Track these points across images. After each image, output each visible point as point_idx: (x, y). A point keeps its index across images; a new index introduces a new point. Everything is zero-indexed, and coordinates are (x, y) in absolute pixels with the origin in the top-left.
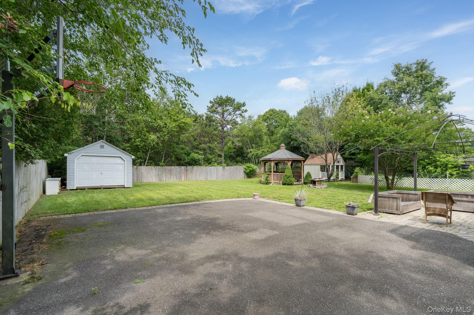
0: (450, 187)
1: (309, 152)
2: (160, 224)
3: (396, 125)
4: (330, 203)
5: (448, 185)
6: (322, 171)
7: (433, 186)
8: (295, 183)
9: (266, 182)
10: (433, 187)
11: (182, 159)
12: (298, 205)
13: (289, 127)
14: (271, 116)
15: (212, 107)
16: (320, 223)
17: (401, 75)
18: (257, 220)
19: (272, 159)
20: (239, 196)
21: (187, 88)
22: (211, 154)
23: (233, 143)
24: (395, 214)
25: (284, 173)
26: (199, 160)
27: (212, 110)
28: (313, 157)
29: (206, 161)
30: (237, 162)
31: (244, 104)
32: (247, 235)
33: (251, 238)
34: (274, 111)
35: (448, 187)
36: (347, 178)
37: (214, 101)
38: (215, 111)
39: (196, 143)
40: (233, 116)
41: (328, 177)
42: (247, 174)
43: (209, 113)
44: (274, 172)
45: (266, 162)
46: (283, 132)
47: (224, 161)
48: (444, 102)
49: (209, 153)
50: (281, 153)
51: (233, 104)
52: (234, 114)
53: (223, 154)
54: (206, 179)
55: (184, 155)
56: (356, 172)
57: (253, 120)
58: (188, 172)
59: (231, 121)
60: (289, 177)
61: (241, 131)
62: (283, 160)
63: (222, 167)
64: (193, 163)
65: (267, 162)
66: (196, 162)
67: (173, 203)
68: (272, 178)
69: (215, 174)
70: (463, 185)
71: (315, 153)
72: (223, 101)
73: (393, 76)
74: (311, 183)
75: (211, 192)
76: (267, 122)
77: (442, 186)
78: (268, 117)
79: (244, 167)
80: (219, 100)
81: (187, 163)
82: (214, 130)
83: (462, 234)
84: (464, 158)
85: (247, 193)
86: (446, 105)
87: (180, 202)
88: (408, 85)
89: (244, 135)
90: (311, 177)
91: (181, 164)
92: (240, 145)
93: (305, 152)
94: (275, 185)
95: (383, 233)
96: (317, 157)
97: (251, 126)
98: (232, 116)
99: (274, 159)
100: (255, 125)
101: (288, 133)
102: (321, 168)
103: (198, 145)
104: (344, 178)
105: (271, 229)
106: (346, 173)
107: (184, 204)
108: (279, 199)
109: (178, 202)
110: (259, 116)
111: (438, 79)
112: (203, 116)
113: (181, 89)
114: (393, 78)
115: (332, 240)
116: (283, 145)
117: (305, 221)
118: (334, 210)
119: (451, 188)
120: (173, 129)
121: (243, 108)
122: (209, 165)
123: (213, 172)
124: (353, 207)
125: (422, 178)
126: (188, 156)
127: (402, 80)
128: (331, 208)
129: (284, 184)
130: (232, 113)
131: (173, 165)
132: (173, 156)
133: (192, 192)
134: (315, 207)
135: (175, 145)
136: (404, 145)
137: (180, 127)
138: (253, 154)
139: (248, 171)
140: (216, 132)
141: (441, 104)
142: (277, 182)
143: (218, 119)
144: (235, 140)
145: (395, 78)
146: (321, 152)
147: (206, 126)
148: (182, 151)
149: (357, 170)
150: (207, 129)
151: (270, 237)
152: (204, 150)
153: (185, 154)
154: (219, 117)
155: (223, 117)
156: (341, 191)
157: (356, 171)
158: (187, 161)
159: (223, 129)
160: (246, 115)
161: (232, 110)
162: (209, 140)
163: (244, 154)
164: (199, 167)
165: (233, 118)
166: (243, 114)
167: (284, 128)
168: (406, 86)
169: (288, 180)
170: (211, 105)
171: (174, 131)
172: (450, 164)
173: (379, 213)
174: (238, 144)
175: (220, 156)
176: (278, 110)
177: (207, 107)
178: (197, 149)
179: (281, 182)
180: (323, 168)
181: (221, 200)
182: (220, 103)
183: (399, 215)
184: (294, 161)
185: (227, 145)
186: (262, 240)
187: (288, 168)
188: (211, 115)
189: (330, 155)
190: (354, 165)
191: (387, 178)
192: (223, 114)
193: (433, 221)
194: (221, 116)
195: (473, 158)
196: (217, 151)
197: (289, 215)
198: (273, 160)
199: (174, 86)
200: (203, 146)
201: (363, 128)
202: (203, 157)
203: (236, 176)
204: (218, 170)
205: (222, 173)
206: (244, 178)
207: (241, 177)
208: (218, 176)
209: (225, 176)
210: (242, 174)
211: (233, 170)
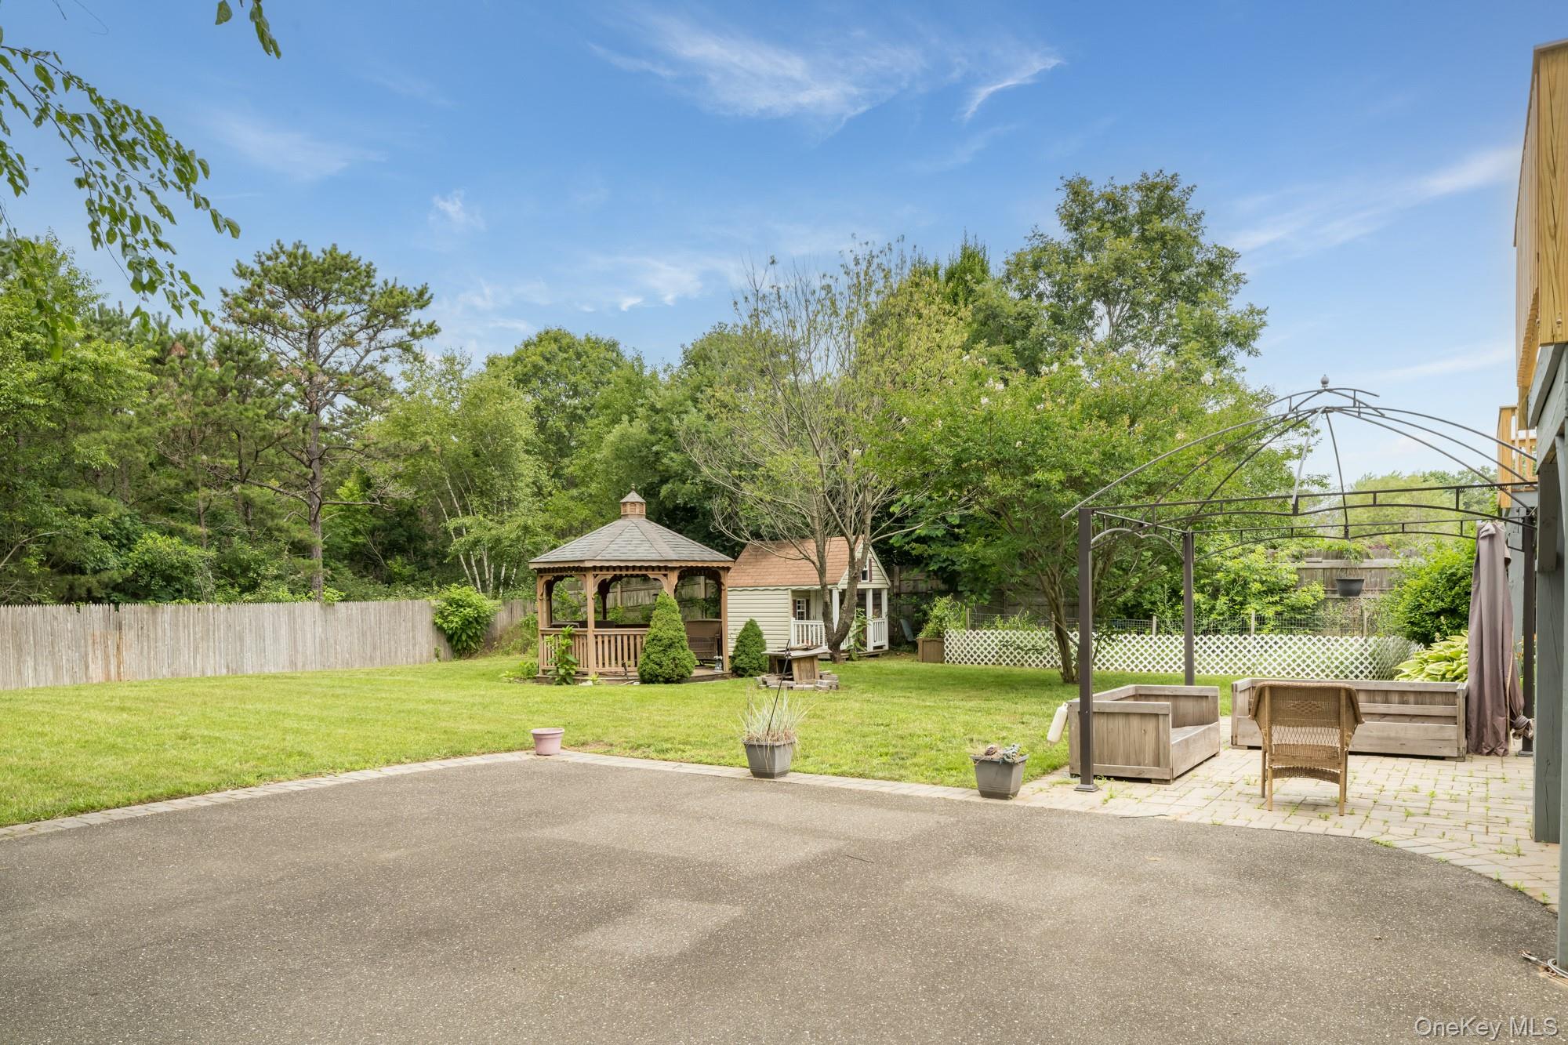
0: (1261, 664)
1: (747, 534)
2: (57, 939)
3: (1102, 423)
4: (887, 754)
5: (1254, 660)
6: (801, 617)
7: (1209, 664)
8: (696, 672)
9: (562, 672)
10: (1208, 668)
11: (89, 566)
12: (762, 771)
13: (648, 417)
14: (548, 360)
15: (251, 296)
16: (899, 846)
17: (1091, 229)
18: (607, 858)
19: (588, 564)
20: (459, 747)
21: (171, 176)
22: (253, 541)
23: (367, 484)
24: (1148, 781)
25: (648, 626)
26: (187, 568)
27: (252, 314)
28: (760, 555)
29: (229, 574)
30: (390, 580)
31: (421, 294)
32: (598, 939)
33: (622, 955)
34: (564, 342)
35: (1254, 664)
36: (901, 642)
37: (257, 268)
38: (266, 319)
39: (162, 481)
40: (368, 351)
41: (828, 640)
42: (450, 638)
43: (232, 327)
44: (598, 625)
45: (554, 575)
46: (623, 437)
47: (323, 572)
48: (1234, 348)
49: (242, 537)
50: (626, 536)
51: (362, 288)
52: (371, 339)
53: (318, 541)
54: (234, 671)
55: (96, 542)
56: (937, 617)
57: (465, 374)
58: (130, 636)
59: (353, 373)
60: (670, 646)
61: (405, 427)
62: (640, 568)
63: (317, 604)
64: (157, 583)
65: (561, 578)
66: (169, 580)
67: (91, 808)
68: (593, 648)
69: (284, 642)
70: (1299, 657)
71: (774, 538)
72: (310, 268)
73: (1064, 228)
74: (772, 671)
75: (297, 731)
76: (532, 392)
77: (1235, 664)
78: (537, 368)
79: (434, 603)
80: (291, 265)
81: (117, 588)
82: (266, 417)
83: (1400, 837)
84: (1296, 558)
85: (492, 727)
86: (1241, 358)
87: (134, 796)
88: (1120, 268)
89: (424, 449)
90: (763, 645)
91: (83, 593)
92: (405, 495)
93: (729, 533)
94: (606, 687)
95: (1156, 861)
96: (783, 553)
97: (456, 405)
98: (361, 350)
99: (598, 564)
100: (476, 401)
101: (648, 445)
102: (794, 601)
103: (176, 492)
104: (884, 642)
105: (699, 897)
106: (893, 625)
107: (162, 807)
108: (662, 751)
109: (119, 797)
110: (492, 362)
111: (1212, 256)
112: (201, 339)
113: (137, 176)
114: (1060, 235)
115: (991, 919)
116: (633, 497)
117: (832, 845)
118: (917, 781)
119: (1265, 668)
120: (27, 399)
121: (414, 316)
122: (247, 596)
123: (269, 633)
124: (1005, 762)
125: (1171, 634)
126: (121, 546)
127: (1098, 246)
128: (902, 772)
129: (647, 679)
130: (362, 336)
131: (34, 596)
132: (33, 547)
133: (183, 738)
134: (835, 774)
135: (35, 489)
136: (1133, 503)
137: (67, 391)
138: (477, 542)
139: (456, 622)
140: (278, 429)
141: (1222, 353)
142: (613, 669)
143: (284, 364)
144: (379, 470)
145: (1073, 235)
146: (800, 533)
147: (223, 391)
148: (82, 523)
149: (941, 606)
150: (230, 408)
151: (715, 937)
152: (214, 517)
153: (105, 538)
154: (294, 354)
155: (312, 352)
156: (902, 700)
157: (936, 612)
158: (116, 576)
159: (314, 410)
160: (432, 351)
161: (358, 318)
162: (240, 467)
163: (423, 540)
164: (193, 607)
165: (364, 363)
166: (417, 346)
167: (625, 418)
168: (1115, 274)
169: (666, 661)
170: (247, 284)
171: (30, 407)
172: (1255, 580)
173: (1096, 782)
174: (397, 491)
175: (301, 549)
176: (580, 336)
177: (221, 297)
178: (173, 510)
179: (633, 668)
180: (803, 603)
181: (371, 774)
182: (293, 279)
183: (1167, 782)
184: (688, 574)
185: (336, 496)
186: (683, 957)
187: (663, 605)
188: (250, 336)
189: (837, 547)
190: (922, 587)
191: (1062, 638)
192: (312, 336)
193: (1289, 798)
194: (304, 345)
195: (1320, 559)
196: (283, 522)
197: (745, 822)
198: (594, 568)
199: (88, 151)
200: (202, 496)
201: (986, 429)
202: (212, 553)
203: (393, 650)
204: (299, 620)
205: (317, 635)
206: (437, 656)
207: (421, 654)
208: (296, 651)
209: (339, 650)
210: (426, 640)
211: (375, 617)
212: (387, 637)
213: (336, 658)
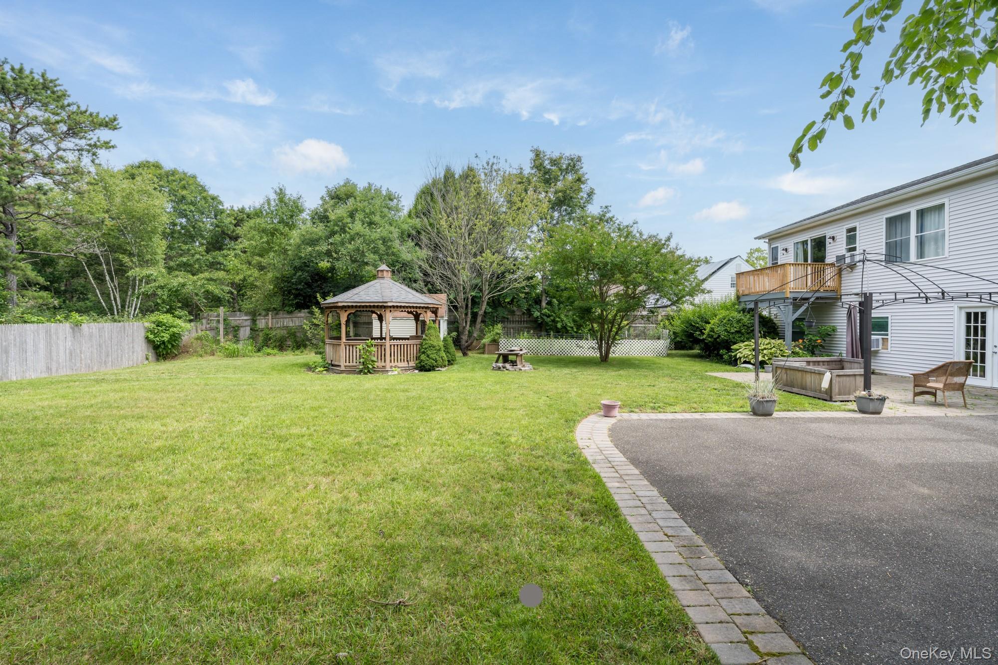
9: (370, 366)
19: (389, 304)
42: (156, 348)
50: (394, 289)
68: (389, 352)
69: (42, 353)
79: (147, 324)
123: (30, 347)
142: (401, 364)
179: (412, 363)
187: (432, 328)
198: (391, 307)
203: (120, 356)
204: (54, 337)
205: (68, 347)
206: (147, 359)
207: (138, 358)
208: (51, 359)
209: (83, 358)
210: (141, 349)
211: (108, 334)
212: (116, 347)
213: (81, 363)
